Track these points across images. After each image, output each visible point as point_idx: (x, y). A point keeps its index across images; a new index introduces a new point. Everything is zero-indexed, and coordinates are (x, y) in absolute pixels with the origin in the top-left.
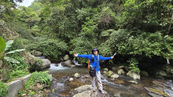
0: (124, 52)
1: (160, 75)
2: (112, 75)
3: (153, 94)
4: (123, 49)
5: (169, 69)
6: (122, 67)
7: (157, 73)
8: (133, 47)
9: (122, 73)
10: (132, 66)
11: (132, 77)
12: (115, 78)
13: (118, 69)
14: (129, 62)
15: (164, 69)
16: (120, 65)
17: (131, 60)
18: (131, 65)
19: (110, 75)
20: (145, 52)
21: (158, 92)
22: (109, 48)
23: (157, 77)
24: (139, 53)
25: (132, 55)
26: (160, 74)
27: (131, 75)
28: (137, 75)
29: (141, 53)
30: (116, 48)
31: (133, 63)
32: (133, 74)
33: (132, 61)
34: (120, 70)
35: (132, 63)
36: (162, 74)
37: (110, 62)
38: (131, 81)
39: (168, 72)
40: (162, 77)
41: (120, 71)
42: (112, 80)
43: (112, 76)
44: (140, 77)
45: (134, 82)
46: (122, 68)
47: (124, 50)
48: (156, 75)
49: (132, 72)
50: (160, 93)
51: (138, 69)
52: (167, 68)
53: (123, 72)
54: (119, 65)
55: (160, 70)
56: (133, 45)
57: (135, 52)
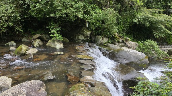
0: (40, 13)
1: (79, 40)
2: (27, 50)
3: (83, 60)
4: (39, 8)
5: (86, 32)
6: (38, 35)
7: (77, 37)
8: (54, 6)
9: (39, 45)
10: (53, 34)
11: (54, 47)
12: (34, 54)
13: (33, 40)
14: (49, 28)
15: (82, 32)
16: (34, 34)
17: (51, 25)
18: (52, 32)
19: (23, 51)
20: (69, 13)
21: (85, 57)
22: (11, 5)
23: (77, 42)
24: (62, 15)
25: (53, 18)
26: (79, 38)
27: (52, 45)
28: (59, 44)
29: (65, 16)
30: (25, 6)
31: (54, 30)
32: (56, 43)
33: (52, 27)
34: (37, 41)
35: (53, 28)
36: (81, 39)
37: (18, 30)
38: (56, 53)
39: (85, 36)
40: (80, 41)
41: (37, 43)
42: (30, 58)
43: (28, 52)
44: (63, 46)
45: (60, 53)
46: (39, 38)
47: (39, 11)
48: (76, 40)
49: (54, 41)
50: (87, 58)
51: (61, 36)
52: (84, 32)
53: (41, 43)
54: (32, 33)
55: (79, 34)
56: (54, 4)
57: (58, 14)
